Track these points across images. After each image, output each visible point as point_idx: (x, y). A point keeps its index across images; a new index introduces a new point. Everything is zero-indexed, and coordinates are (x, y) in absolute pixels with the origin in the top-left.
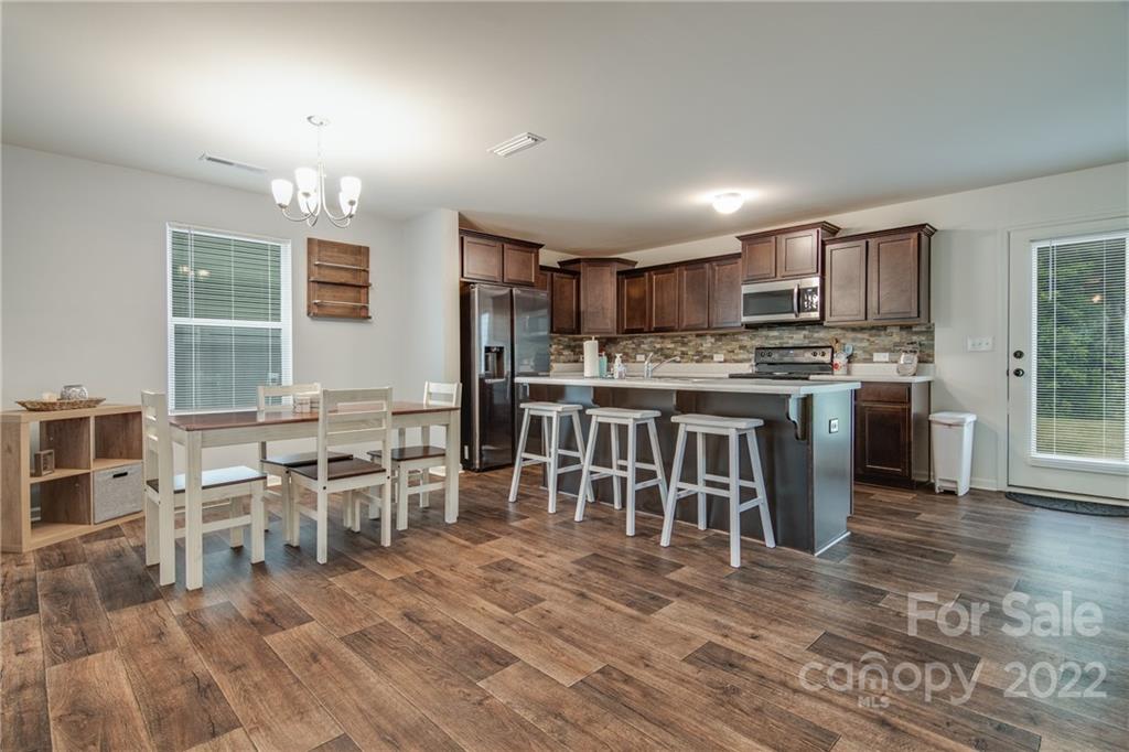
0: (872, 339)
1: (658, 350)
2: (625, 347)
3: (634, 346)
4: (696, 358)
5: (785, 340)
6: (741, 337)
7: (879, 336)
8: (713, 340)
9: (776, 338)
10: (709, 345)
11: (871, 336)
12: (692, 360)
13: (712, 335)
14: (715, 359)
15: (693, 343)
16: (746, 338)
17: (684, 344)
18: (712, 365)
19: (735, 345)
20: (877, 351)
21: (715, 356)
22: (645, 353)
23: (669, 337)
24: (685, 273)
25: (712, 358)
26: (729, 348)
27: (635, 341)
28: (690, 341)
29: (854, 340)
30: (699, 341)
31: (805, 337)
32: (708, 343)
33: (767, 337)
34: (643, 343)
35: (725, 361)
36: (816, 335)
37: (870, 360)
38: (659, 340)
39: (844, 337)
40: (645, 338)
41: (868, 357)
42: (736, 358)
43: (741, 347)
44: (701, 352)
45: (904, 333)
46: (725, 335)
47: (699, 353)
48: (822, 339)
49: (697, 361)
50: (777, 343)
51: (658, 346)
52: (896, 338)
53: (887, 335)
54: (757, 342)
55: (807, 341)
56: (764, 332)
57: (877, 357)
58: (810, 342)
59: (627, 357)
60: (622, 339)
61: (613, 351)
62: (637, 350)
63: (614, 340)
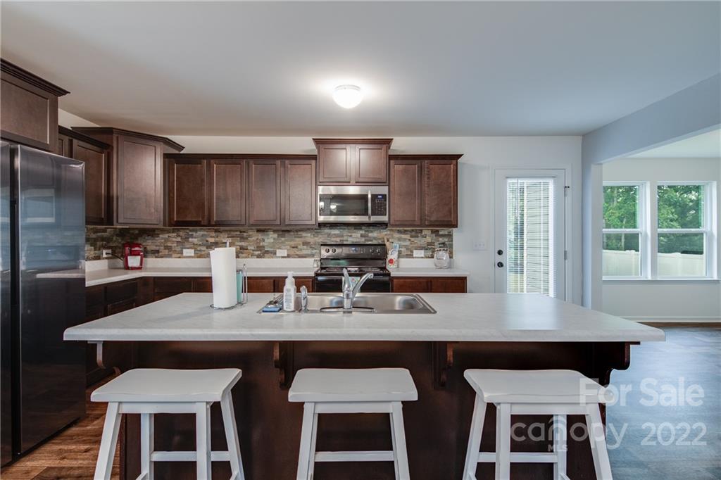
0: (412, 239)
1: (212, 244)
2: (166, 240)
3: (179, 239)
4: (257, 253)
5: (345, 238)
7: (418, 237)
8: (275, 236)
9: (337, 236)
10: (272, 241)
11: (411, 237)
13: (275, 231)
14: (278, 255)
15: (254, 238)
16: (309, 235)
17: (243, 239)
18: (274, 259)
19: (298, 241)
20: (416, 249)
21: (278, 251)
22: (194, 246)
23: (226, 231)
24: (253, 166)
25: (275, 253)
26: (292, 243)
27: (181, 233)
28: (249, 236)
29: (399, 239)
30: (260, 236)
31: (362, 236)
32: (270, 239)
33: (329, 235)
34: (192, 236)
35: (288, 256)
36: (370, 235)
37: (411, 256)
38: (213, 234)
39: (393, 238)
40: (196, 231)
41: (409, 253)
42: (298, 253)
43: (305, 244)
44: (263, 247)
45: (434, 235)
46: (288, 231)
47: (259, 248)
48: (375, 238)
49: (259, 256)
50: (338, 240)
51: (212, 240)
52: (429, 239)
53: (423, 237)
54: (321, 239)
55: (363, 239)
56: (327, 231)
57: (417, 253)
58: (366, 240)
59: (170, 252)
60: (163, 231)
61: (150, 244)
62: (183, 244)
63: (151, 232)
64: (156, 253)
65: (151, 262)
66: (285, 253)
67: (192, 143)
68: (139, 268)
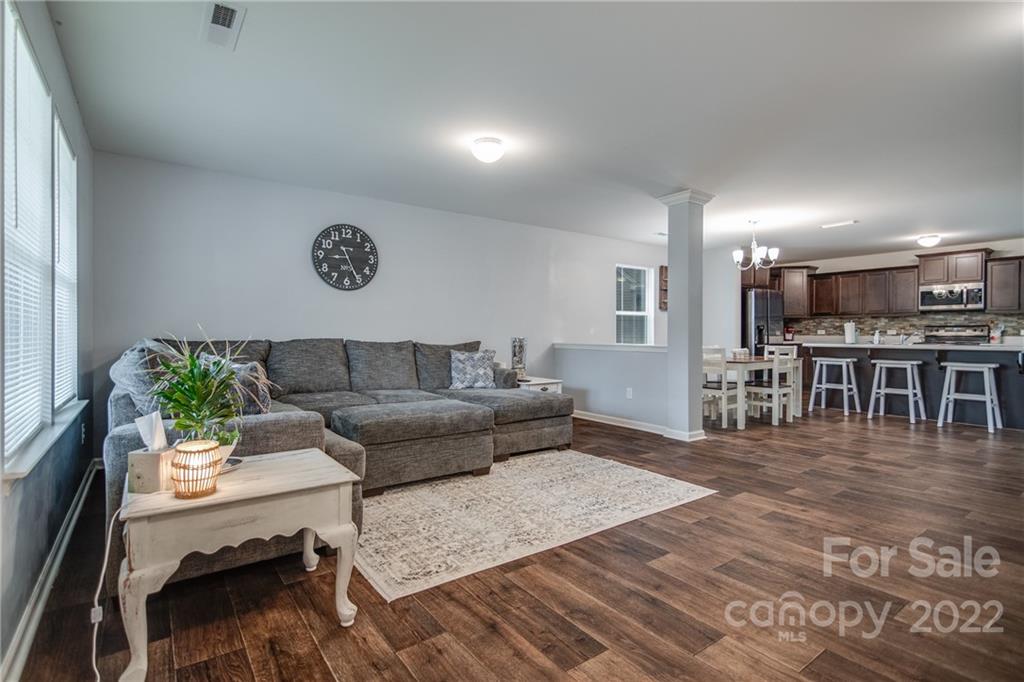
0: (1019, 321)
1: (838, 327)
2: (807, 325)
3: (815, 324)
4: (871, 332)
5: (950, 321)
6: (911, 319)
8: (887, 321)
9: (941, 320)
10: (884, 324)
11: (1019, 319)
12: (868, 334)
13: (886, 318)
15: (870, 322)
16: (916, 320)
17: (861, 323)
18: (885, 336)
19: (905, 324)
21: (888, 331)
22: (825, 328)
23: (848, 318)
24: (869, 276)
25: (886, 332)
26: (901, 326)
27: (816, 320)
28: (866, 321)
29: (1006, 322)
30: (874, 321)
31: (966, 320)
32: (883, 322)
33: (933, 319)
34: (824, 322)
35: (897, 334)
37: (1017, 334)
38: (839, 320)
39: (998, 320)
40: (827, 319)
41: (1016, 332)
42: (905, 332)
43: (912, 326)
44: (877, 328)
46: (898, 317)
48: (980, 321)
50: (942, 323)
51: (837, 324)
54: (925, 322)
55: (968, 322)
56: (932, 316)
58: (971, 323)
59: (809, 332)
60: (805, 319)
61: (796, 327)
62: (817, 327)
63: (797, 320)
64: (799, 332)
65: (796, 337)
66: (895, 332)
67: (824, 266)
68: (792, 340)
